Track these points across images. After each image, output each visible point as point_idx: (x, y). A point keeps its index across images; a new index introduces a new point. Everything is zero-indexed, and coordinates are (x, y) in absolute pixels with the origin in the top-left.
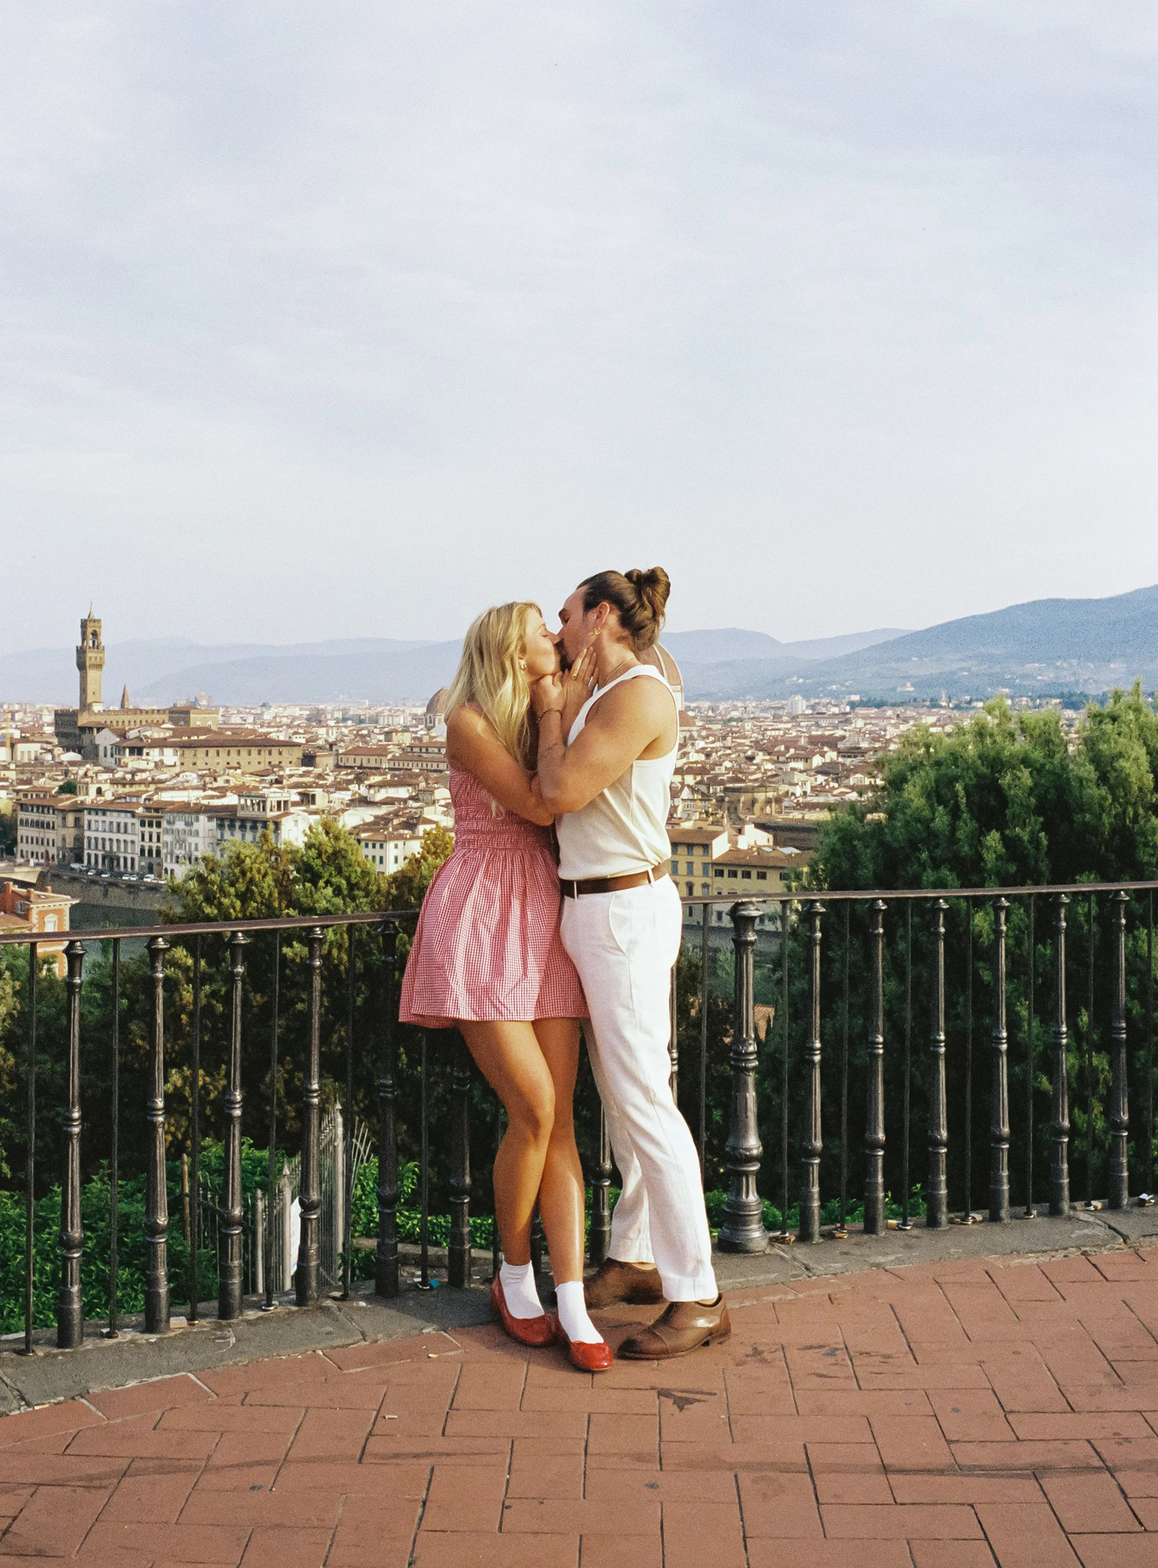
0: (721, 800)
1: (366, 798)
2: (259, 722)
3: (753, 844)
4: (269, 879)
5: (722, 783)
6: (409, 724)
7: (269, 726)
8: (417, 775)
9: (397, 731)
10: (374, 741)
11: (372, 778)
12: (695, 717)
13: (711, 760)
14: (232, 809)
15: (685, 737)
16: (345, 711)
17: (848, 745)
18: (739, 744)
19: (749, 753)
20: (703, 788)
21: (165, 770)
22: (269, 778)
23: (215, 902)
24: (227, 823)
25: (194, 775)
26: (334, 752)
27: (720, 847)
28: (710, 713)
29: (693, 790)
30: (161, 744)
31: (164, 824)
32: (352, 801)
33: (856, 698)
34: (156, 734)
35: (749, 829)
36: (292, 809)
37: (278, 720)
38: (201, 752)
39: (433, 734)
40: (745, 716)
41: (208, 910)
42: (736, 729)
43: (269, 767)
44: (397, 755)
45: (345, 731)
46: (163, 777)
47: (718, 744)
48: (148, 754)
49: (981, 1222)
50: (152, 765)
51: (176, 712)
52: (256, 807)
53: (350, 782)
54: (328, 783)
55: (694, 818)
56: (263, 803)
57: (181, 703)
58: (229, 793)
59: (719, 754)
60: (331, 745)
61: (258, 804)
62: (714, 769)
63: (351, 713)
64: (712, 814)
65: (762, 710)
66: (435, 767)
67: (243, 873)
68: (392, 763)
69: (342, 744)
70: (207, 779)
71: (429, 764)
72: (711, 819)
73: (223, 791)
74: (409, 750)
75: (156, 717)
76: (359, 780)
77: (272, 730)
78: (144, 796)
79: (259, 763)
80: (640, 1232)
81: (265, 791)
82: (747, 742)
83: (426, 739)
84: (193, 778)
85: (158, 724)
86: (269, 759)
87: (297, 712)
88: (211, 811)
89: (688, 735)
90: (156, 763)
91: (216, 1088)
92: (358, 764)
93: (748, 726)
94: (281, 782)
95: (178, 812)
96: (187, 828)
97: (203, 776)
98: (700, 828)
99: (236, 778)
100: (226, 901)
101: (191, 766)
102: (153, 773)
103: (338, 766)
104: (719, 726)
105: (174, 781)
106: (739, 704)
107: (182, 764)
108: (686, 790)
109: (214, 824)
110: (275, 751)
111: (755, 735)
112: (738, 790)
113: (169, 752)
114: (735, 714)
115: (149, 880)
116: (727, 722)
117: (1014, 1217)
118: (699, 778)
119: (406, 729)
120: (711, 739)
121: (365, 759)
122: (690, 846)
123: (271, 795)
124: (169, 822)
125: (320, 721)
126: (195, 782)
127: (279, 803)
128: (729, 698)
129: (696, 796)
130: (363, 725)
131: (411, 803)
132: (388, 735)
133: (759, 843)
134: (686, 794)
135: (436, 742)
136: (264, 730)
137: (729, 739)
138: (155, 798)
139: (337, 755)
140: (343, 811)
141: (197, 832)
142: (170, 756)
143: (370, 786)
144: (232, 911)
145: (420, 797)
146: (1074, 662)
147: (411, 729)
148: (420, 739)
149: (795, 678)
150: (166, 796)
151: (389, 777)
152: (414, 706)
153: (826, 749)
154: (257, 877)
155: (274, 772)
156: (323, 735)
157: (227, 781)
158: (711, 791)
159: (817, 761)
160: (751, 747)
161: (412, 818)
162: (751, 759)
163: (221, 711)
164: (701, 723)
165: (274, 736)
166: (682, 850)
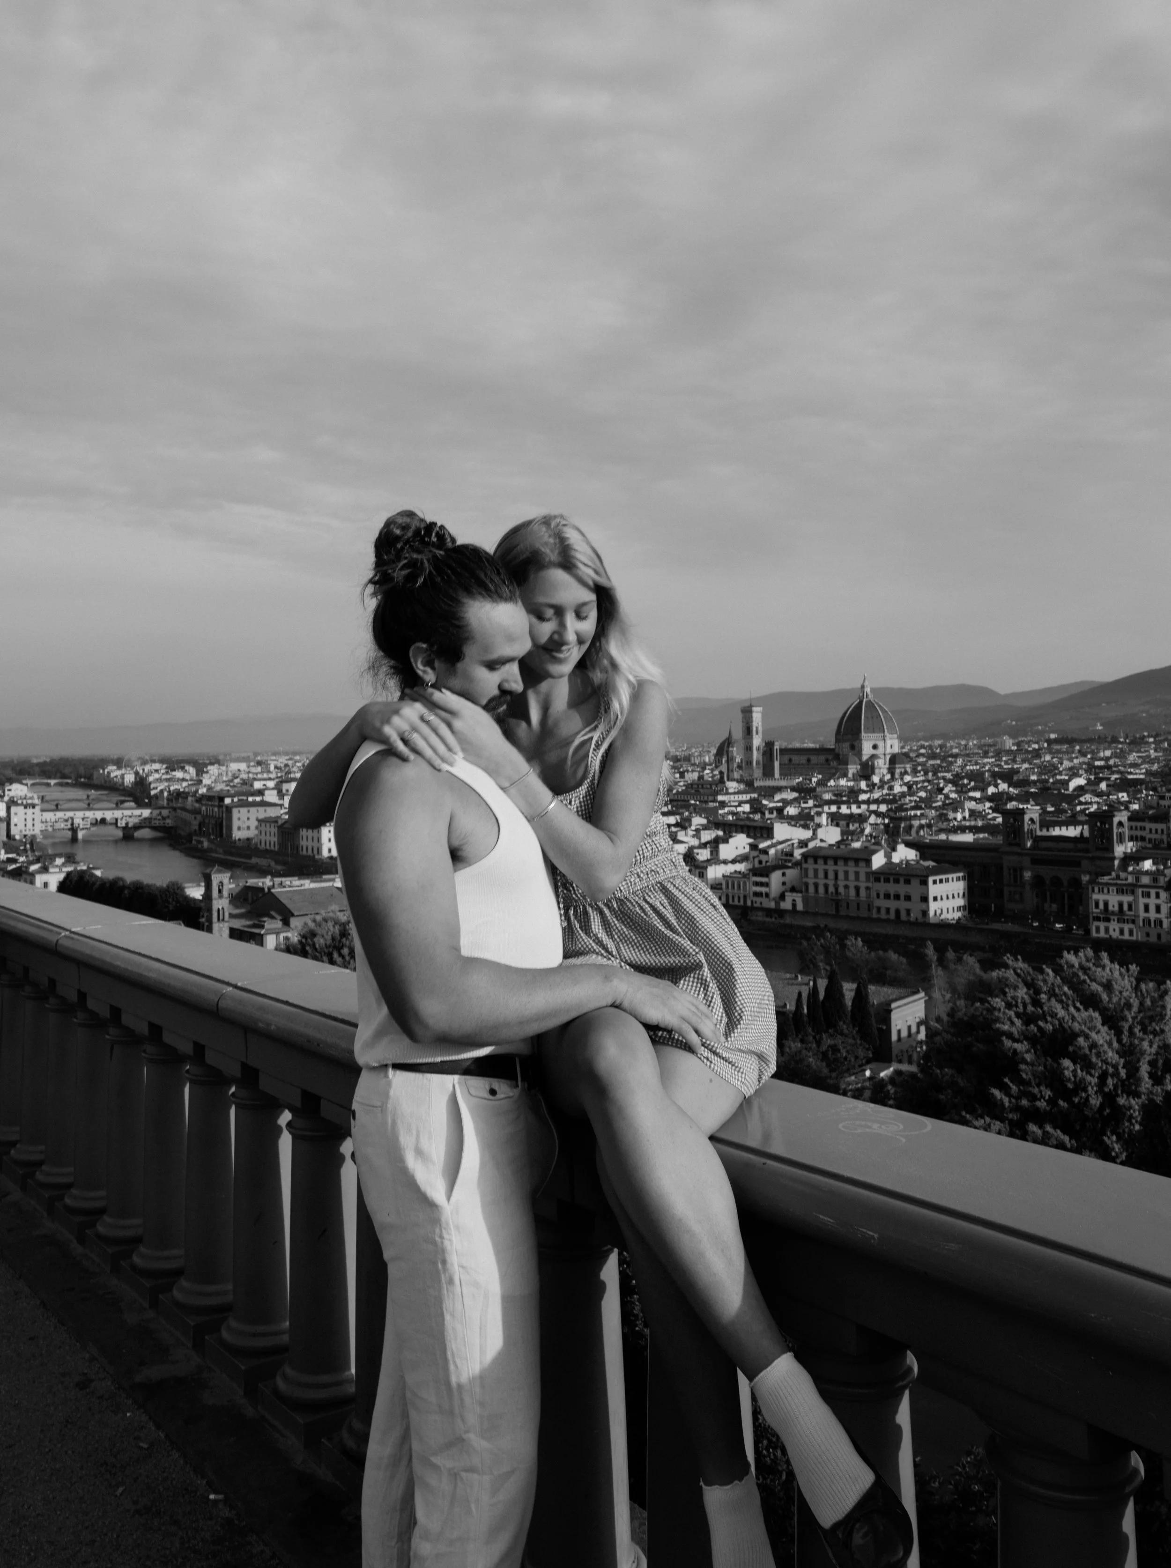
3: (903, 858)
17: (1021, 777)
27: (878, 861)
33: (1053, 736)
35: (901, 847)
89: (903, 770)
106: (964, 742)
114: (956, 751)
128: (959, 737)
132: (683, 773)
133: (908, 858)
149: (1009, 721)
153: (999, 781)
159: (991, 790)
166: (851, 863)
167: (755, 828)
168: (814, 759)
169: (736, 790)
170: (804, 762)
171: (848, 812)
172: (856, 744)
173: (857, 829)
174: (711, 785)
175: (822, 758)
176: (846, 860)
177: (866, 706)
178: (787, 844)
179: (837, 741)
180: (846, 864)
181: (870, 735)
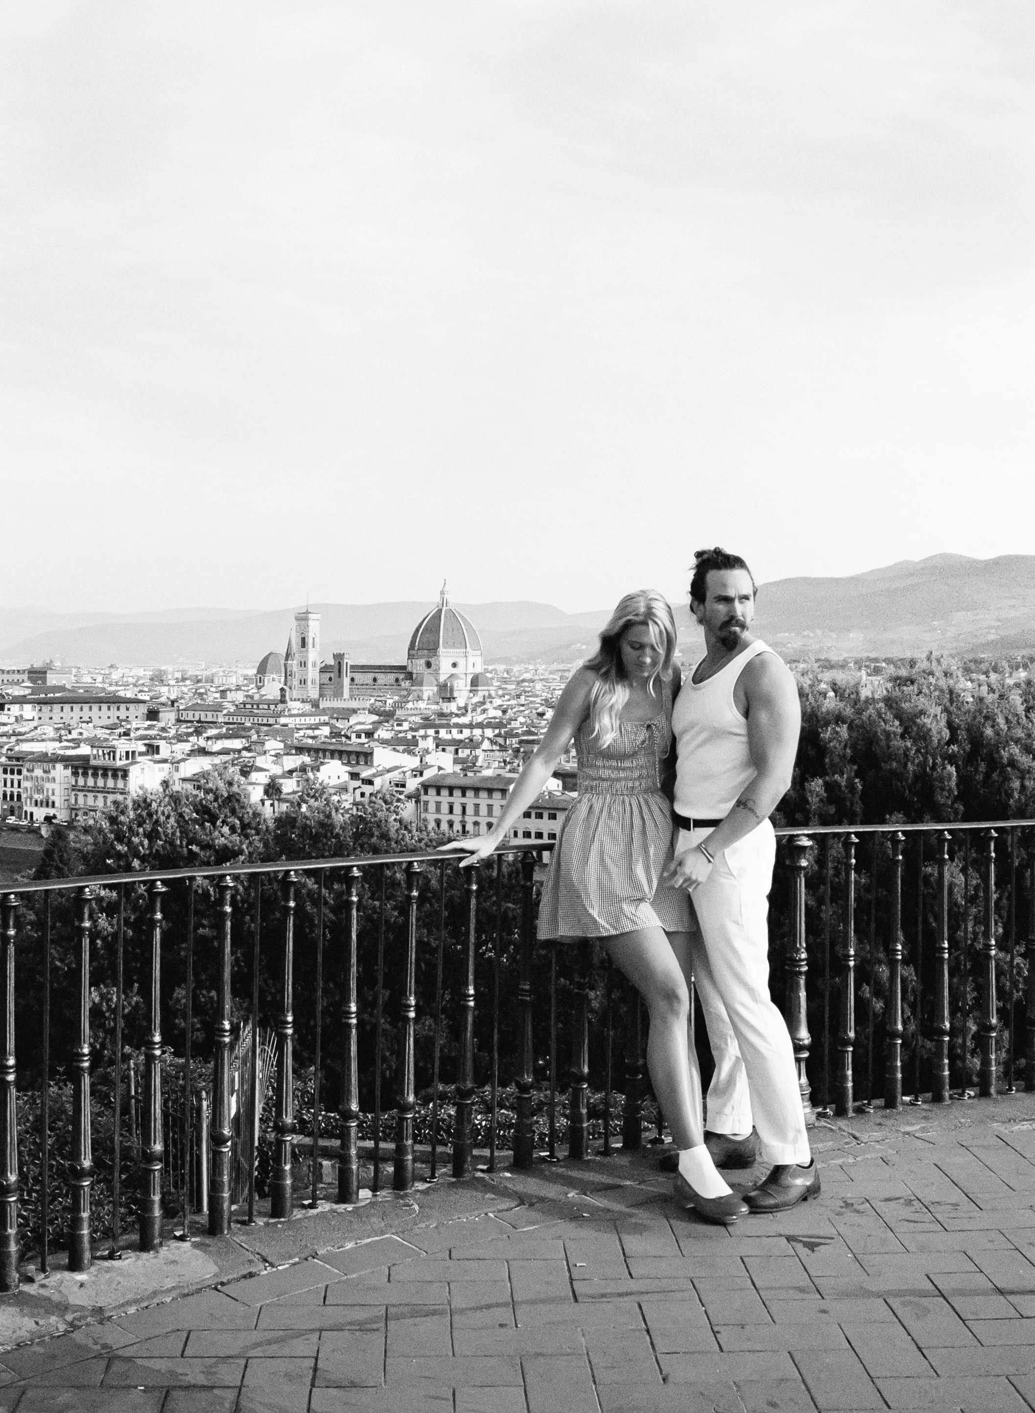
0: (517, 751)
1: (204, 748)
2: (107, 681)
4: (172, 820)
5: (517, 735)
6: (240, 683)
7: (117, 685)
8: (250, 729)
9: (231, 690)
10: (211, 699)
11: (209, 731)
12: (492, 679)
13: (507, 716)
14: (85, 759)
15: (484, 696)
16: (184, 672)
18: (531, 702)
19: (540, 710)
20: (501, 741)
21: (24, 723)
22: (118, 731)
23: (125, 840)
24: (80, 771)
25: (51, 729)
26: (175, 708)
28: (505, 675)
29: (492, 742)
30: (21, 701)
31: (24, 772)
32: (192, 751)
34: (17, 691)
36: (139, 759)
37: (125, 679)
38: (56, 707)
39: (263, 693)
40: (536, 677)
41: (119, 847)
42: (529, 689)
43: (117, 721)
44: (232, 710)
45: (185, 690)
46: (22, 730)
47: (513, 702)
48: (9, 709)
49: (974, 1097)
50: (13, 720)
51: (35, 672)
52: (107, 757)
53: (190, 734)
54: (171, 735)
55: (493, 766)
56: (112, 753)
57: (38, 665)
58: (82, 745)
59: (514, 710)
60: (173, 702)
61: (109, 754)
62: (510, 724)
63: (190, 673)
64: (509, 763)
65: (551, 673)
66: (265, 722)
67: (150, 815)
68: (227, 717)
69: (183, 701)
70: (63, 732)
71: (260, 719)
72: (508, 767)
73: (77, 743)
74: (242, 706)
75: (16, 677)
76: (198, 732)
77: (120, 688)
78: (6, 747)
79: (109, 718)
80: (733, 1108)
81: (115, 742)
82: (538, 700)
83: (257, 697)
84: (50, 732)
85: (18, 683)
86: (118, 714)
87: (141, 673)
88: (66, 760)
89: (486, 693)
90: (16, 717)
91: (130, 1004)
92: (197, 718)
93: (539, 686)
94: (128, 735)
95: (39, 761)
96: (45, 776)
97: (58, 729)
98: (499, 775)
99: (88, 731)
100: (136, 840)
101: (48, 720)
102: (14, 726)
103: (179, 721)
104: (513, 687)
105: (33, 734)
106: (531, 667)
107: (40, 718)
108: (486, 742)
109: (69, 772)
110: (123, 707)
111: (544, 694)
112: (533, 742)
113: (28, 707)
114: (527, 676)
115: (10, 822)
116: (519, 683)
117: (999, 1092)
118: (497, 731)
119: (238, 688)
120: (507, 697)
121: (203, 714)
122: (490, 791)
123: (120, 746)
124: (28, 770)
125: (162, 681)
126: (51, 734)
127: (127, 753)
128: (521, 662)
129: (495, 747)
130: (200, 685)
131: (245, 753)
132: (223, 693)
134: (486, 745)
135: (266, 700)
136: (113, 688)
137: (523, 697)
138: (17, 748)
139: (178, 710)
140: (184, 760)
141: (54, 779)
142: (28, 711)
143: (208, 738)
144: (141, 848)
145: (253, 747)
146: (819, 632)
147: (243, 688)
148: (252, 697)
149: (579, 645)
150: (26, 747)
151: (224, 730)
152: (246, 668)
154: (162, 818)
155: (121, 726)
156: (166, 693)
157: (81, 734)
158: (508, 742)
160: (542, 705)
161: (246, 766)
162: (541, 715)
163: (74, 671)
164: (498, 684)
165: (121, 694)
166: (483, 794)
167: (349, 753)
168: (382, 678)
169: (300, 712)
170: (370, 682)
171: (449, 737)
172: (432, 660)
173: (468, 756)
174: (269, 705)
175: (391, 677)
176: (477, 790)
177: (446, 617)
178: (396, 772)
179: (410, 657)
180: (476, 795)
181: (449, 650)
